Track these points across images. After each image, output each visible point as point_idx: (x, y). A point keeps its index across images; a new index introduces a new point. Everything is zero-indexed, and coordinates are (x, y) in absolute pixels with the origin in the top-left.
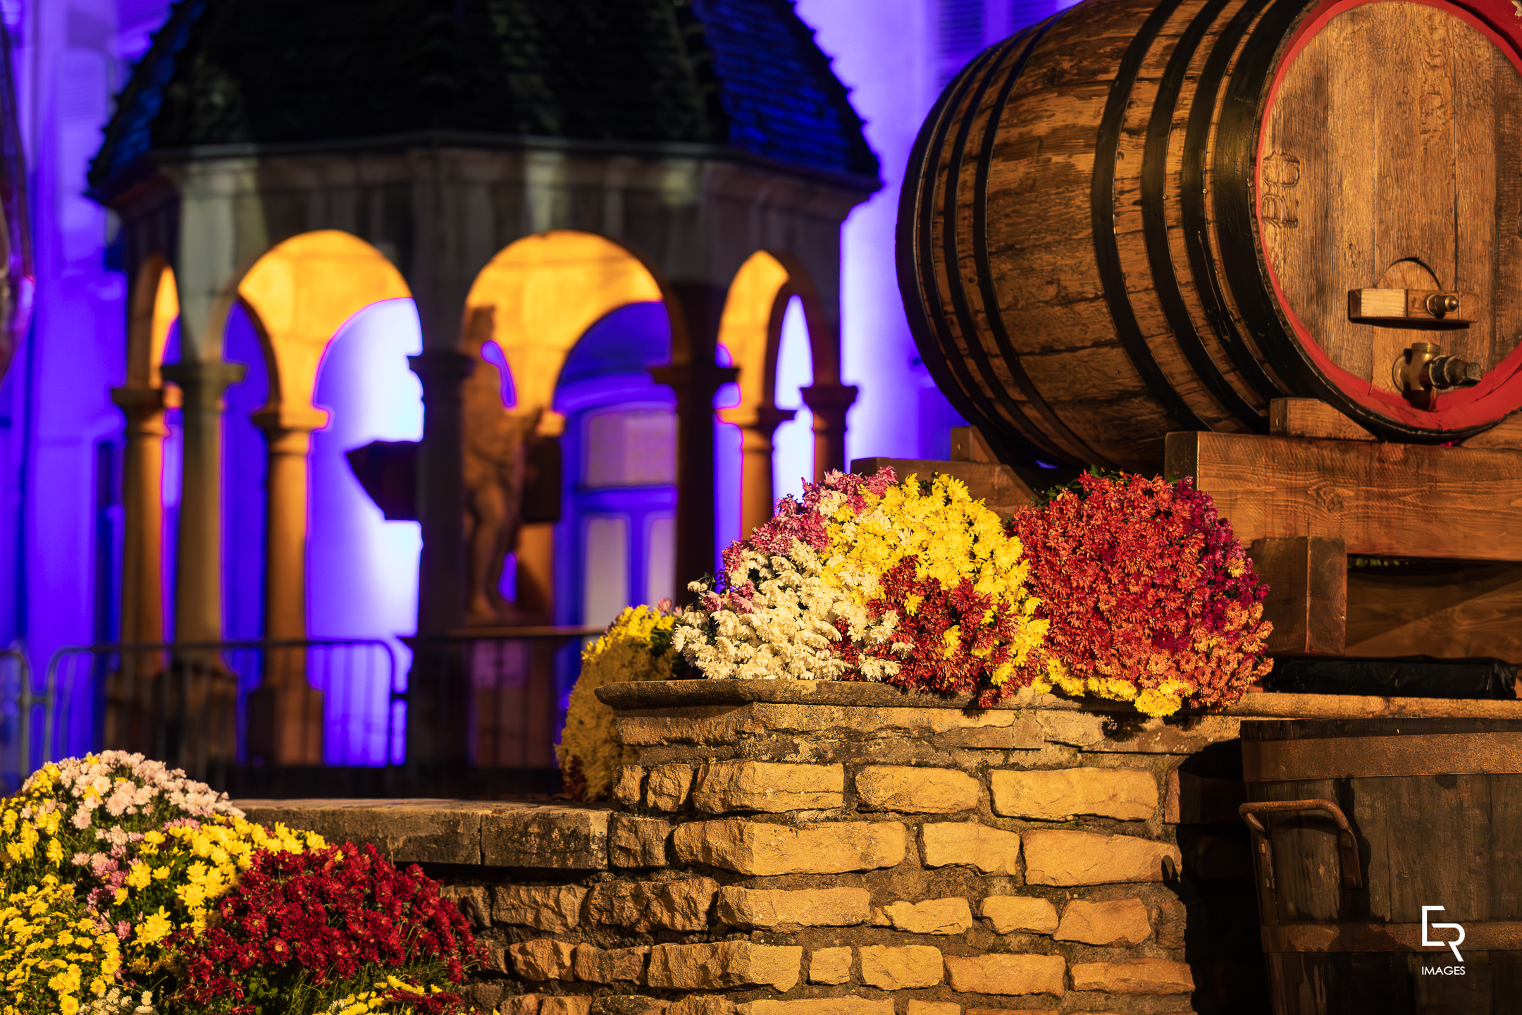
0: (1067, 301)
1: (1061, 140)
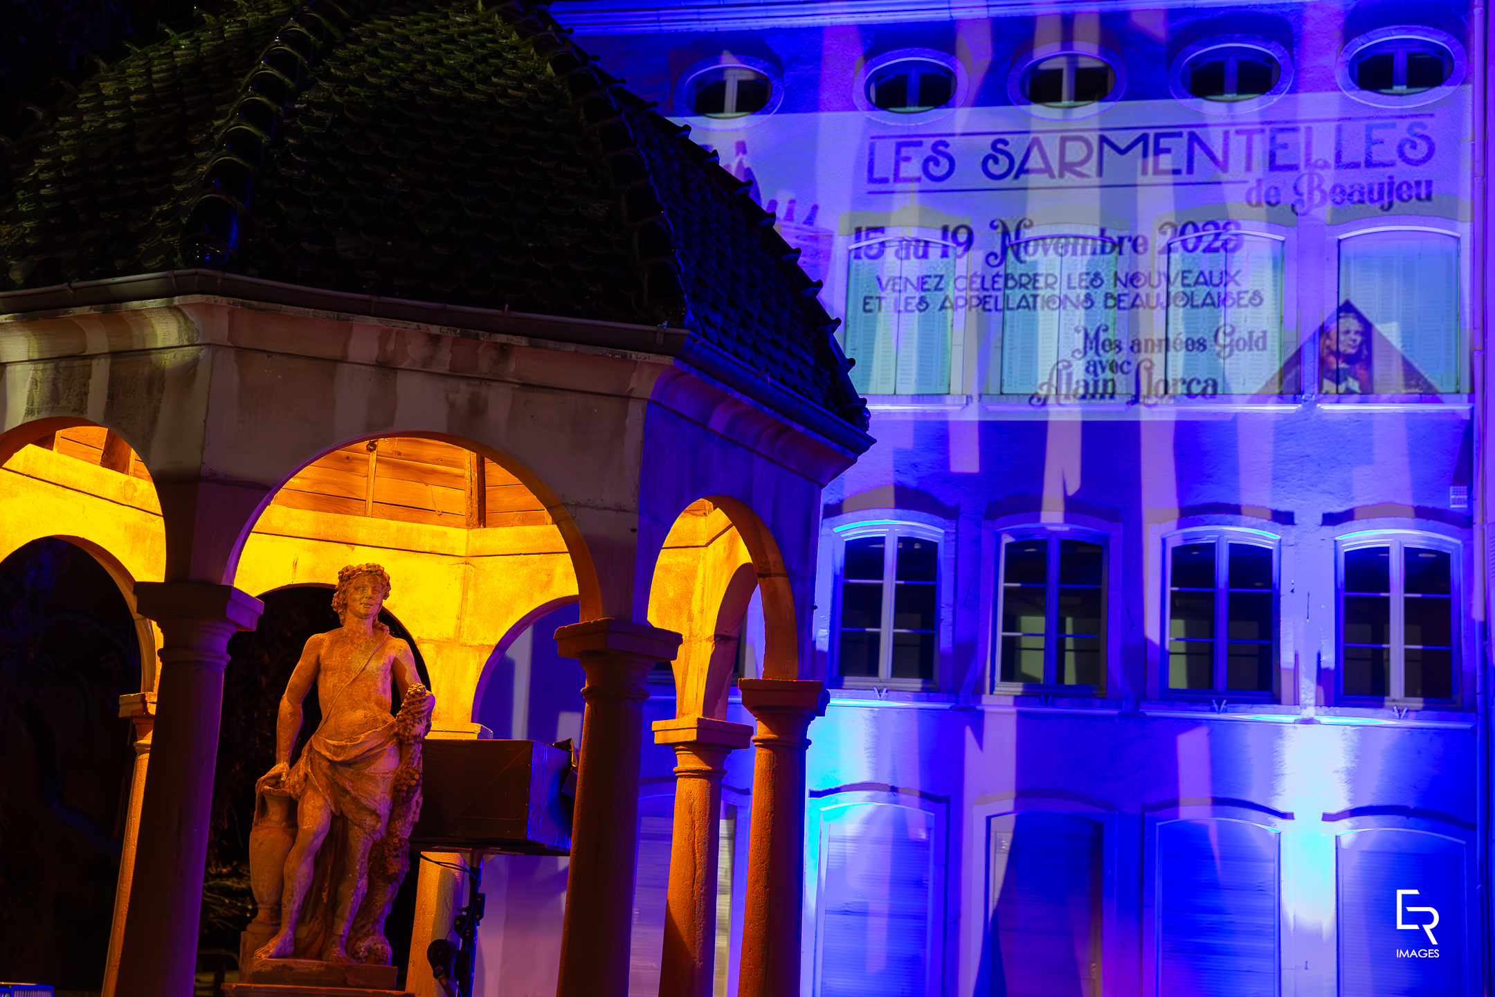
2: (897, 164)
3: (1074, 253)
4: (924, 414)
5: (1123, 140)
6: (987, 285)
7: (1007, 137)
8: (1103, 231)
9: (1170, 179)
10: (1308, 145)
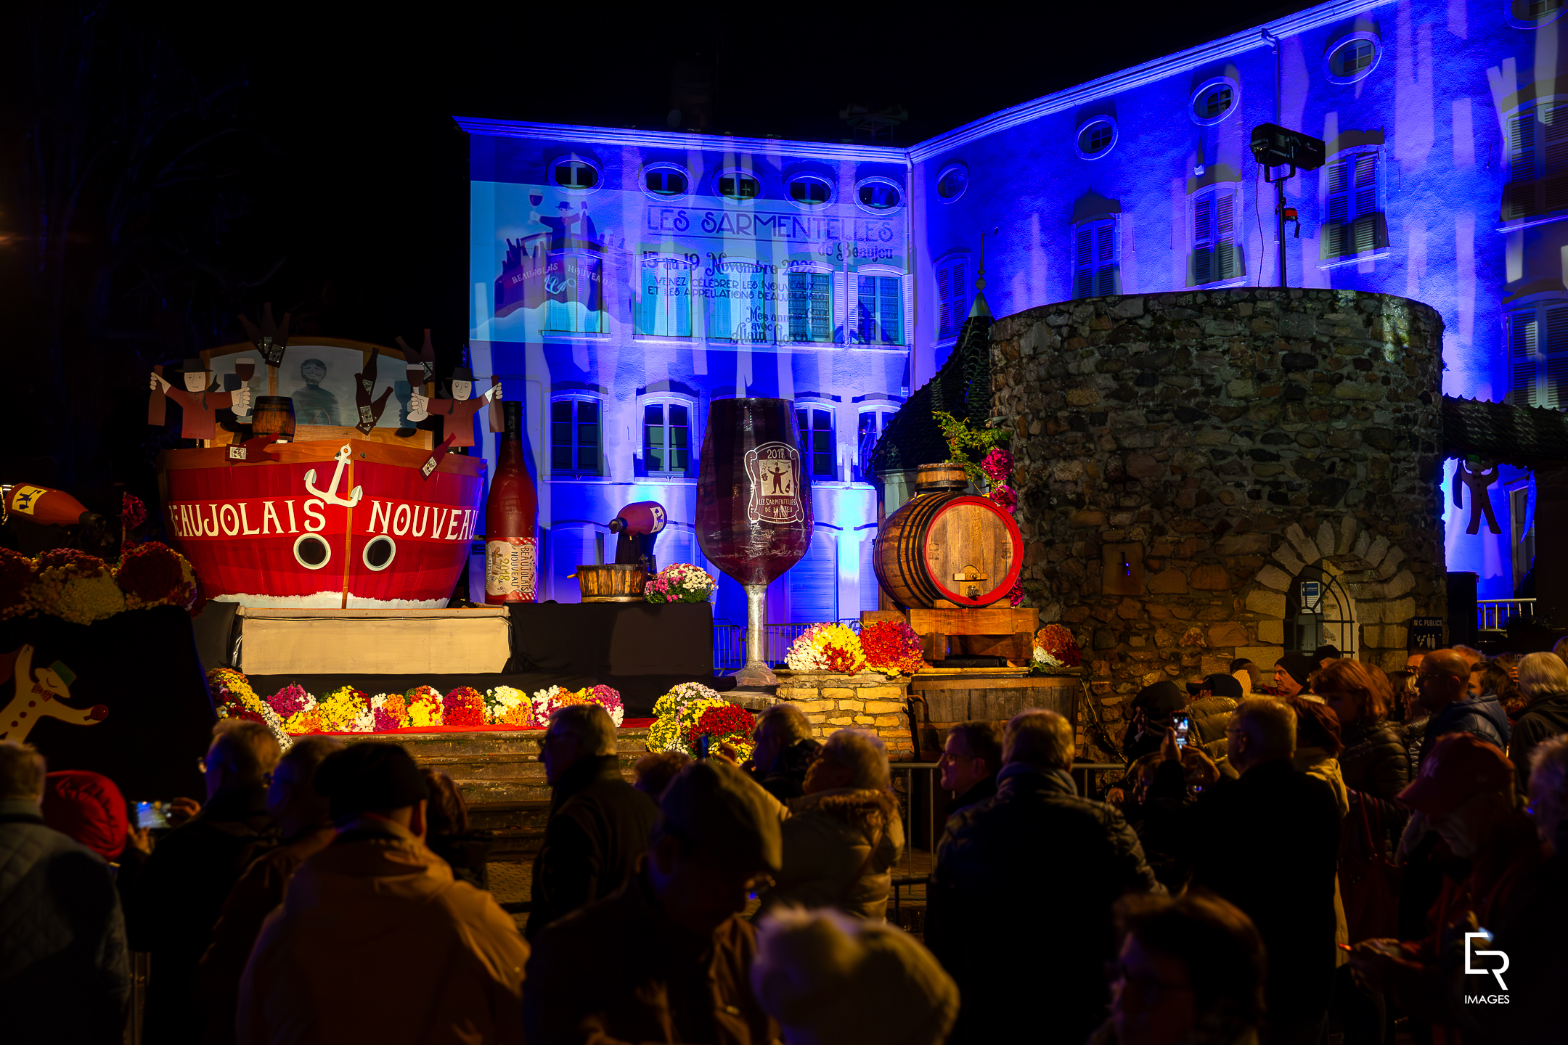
2: (662, 220)
3: (745, 271)
4: (681, 346)
5: (765, 218)
6: (707, 284)
7: (712, 212)
8: (758, 262)
9: (786, 239)
10: (843, 228)
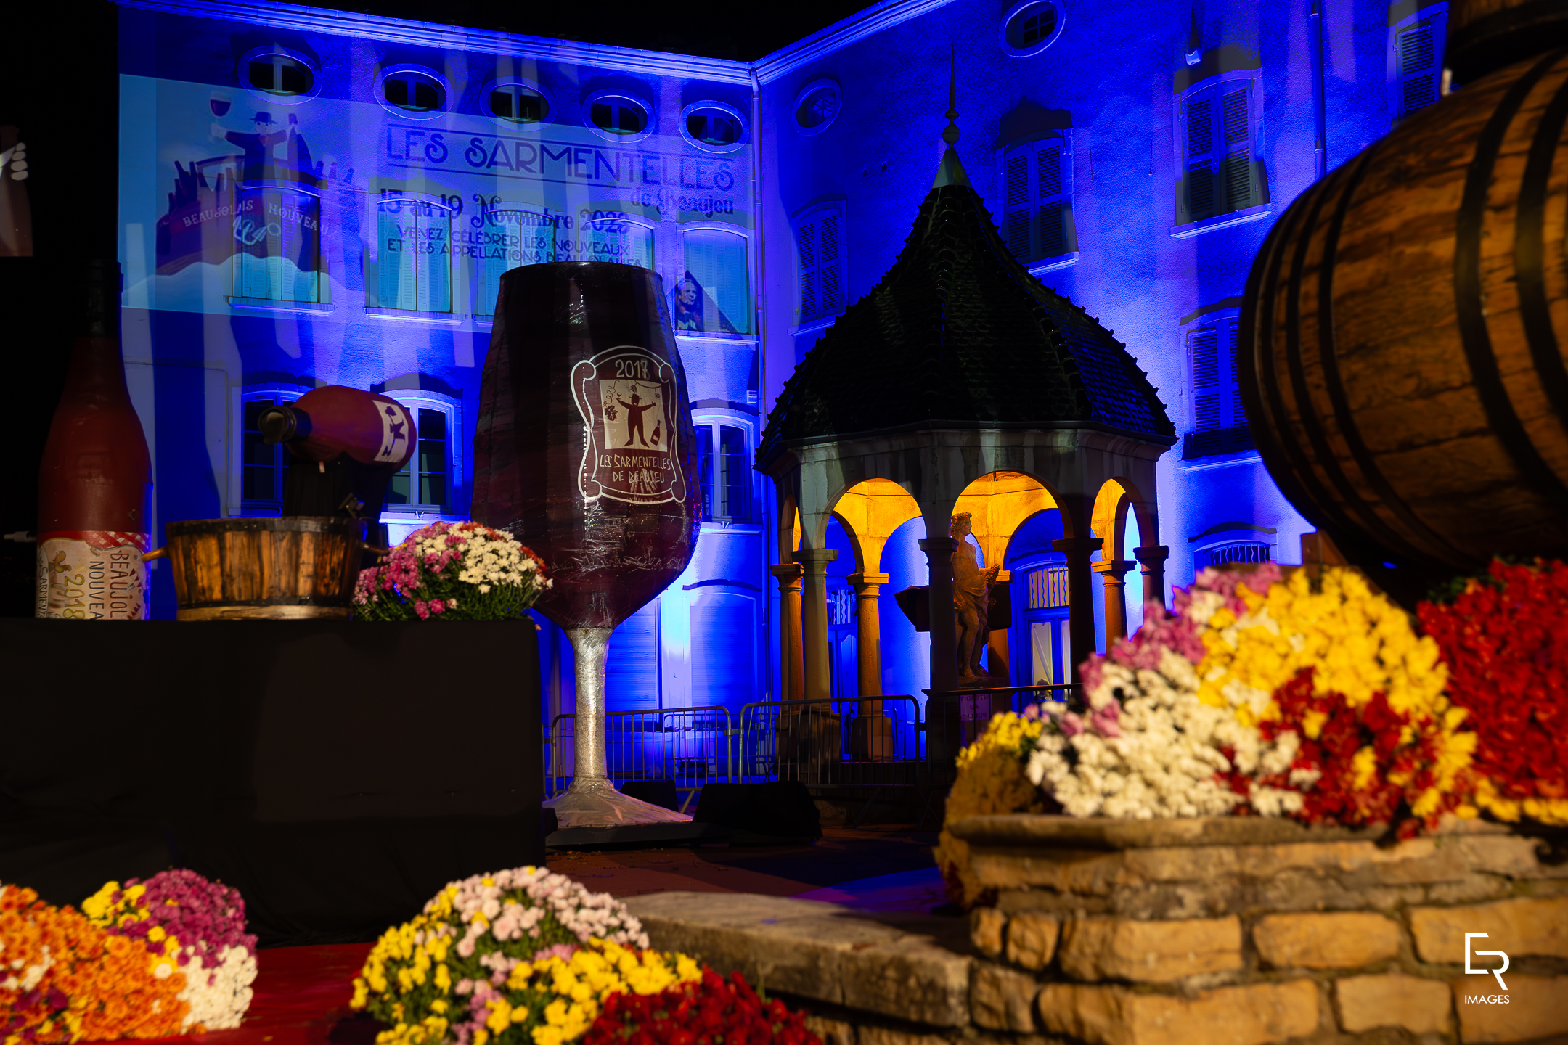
0: (1429, 392)
1: (1416, 230)
2: (408, 146)
3: (528, 224)
4: (436, 325)
6: (474, 239)
7: (482, 138)
8: (546, 211)
9: (585, 180)
10: (665, 170)
